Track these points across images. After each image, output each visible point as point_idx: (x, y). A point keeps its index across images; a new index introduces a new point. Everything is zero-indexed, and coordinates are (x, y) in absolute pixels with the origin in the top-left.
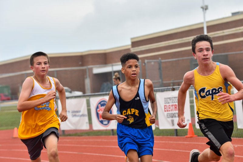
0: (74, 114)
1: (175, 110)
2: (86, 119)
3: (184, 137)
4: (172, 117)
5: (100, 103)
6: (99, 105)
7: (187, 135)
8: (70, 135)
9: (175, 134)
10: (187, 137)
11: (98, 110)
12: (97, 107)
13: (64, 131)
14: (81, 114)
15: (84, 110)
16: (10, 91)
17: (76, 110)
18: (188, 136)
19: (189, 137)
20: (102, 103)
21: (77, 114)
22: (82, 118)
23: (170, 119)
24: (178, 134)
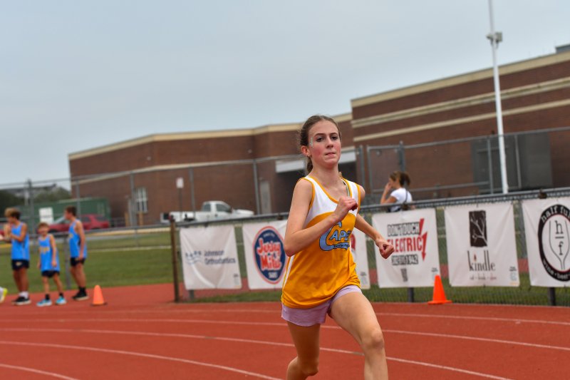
0: (209, 258)
1: (408, 250)
2: (235, 268)
3: (426, 303)
4: (403, 264)
5: (261, 236)
6: (261, 239)
7: (431, 300)
8: (205, 301)
9: (410, 298)
10: (430, 304)
11: (259, 249)
12: (257, 244)
13: (192, 292)
14: (223, 257)
15: (230, 250)
16: (109, 210)
17: (213, 249)
18: (433, 302)
19: (434, 304)
20: (267, 235)
21: (217, 258)
22: (226, 265)
23: (398, 268)
24: (415, 297)
